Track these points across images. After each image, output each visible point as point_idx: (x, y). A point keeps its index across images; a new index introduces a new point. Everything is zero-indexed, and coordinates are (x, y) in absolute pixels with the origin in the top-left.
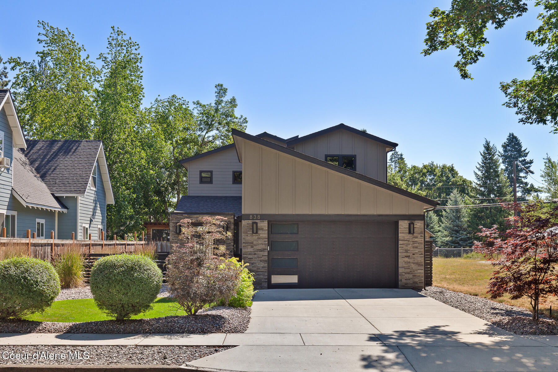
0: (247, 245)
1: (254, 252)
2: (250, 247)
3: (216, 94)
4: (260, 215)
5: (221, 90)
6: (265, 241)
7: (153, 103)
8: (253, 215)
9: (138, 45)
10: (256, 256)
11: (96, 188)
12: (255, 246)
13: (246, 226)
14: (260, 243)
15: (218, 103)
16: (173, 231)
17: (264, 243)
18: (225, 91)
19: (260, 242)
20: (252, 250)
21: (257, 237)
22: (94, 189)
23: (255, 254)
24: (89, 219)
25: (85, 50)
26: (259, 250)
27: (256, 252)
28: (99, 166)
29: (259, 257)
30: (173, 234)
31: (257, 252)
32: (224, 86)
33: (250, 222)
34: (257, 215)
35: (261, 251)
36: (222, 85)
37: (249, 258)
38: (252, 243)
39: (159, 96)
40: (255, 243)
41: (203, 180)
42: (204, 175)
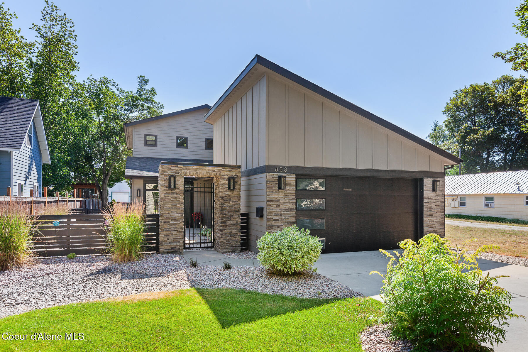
0: (271, 203)
1: (280, 212)
2: (275, 206)
3: (139, 83)
4: (286, 166)
5: (143, 81)
6: (293, 199)
7: (86, 81)
8: (279, 167)
9: (73, 23)
10: (282, 217)
11: (31, 146)
12: (282, 204)
13: (270, 180)
14: (287, 201)
15: (140, 91)
16: (164, 186)
17: (292, 201)
18: (147, 82)
19: (287, 200)
20: (278, 210)
21: (284, 194)
22: (30, 147)
23: (281, 215)
24: (24, 176)
25: (17, 18)
26: (286, 209)
27: (283, 213)
28: (35, 126)
29: (285, 218)
30: (165, 190)
31: (283, 212)
32: (146, 78)
33: (276, 175)
34: (284, 167)
35: (288, 210)
36: (144, 77)
37: (274, 220)
38: (278, 201)
39: (91, 75)
40: (281, 201)
41: (149, 143)
42: (148, 138)
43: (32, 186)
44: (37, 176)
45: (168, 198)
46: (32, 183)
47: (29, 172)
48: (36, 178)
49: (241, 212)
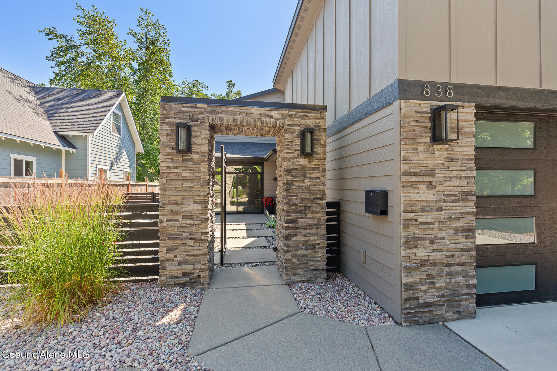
0: (414, 179)
1: (437, 201)
2: (424, 186)
3: (227, 87)
4: (451, 84)
5: (231, 85)
6: (469, 169)
7: (181, 84)
8: (434, 85)
9: (165, 29)
10: (443, 215)
11: (120, 134)
12: (441, 183)
13: (411, 119)
14: (455, 173)
15: (228, 94)
16: (167, 146)
17: (466, 174)
18: (233, 85)
19: (455, 170)
20: (431, 198)
21: (445, 154)
22: (119, 136)
23: (439, 209)
24: (110, 162)
26: (451, 195)
27: (443, 204)
28: (125, 117)
29: (450, 219)
30: (169, 154)
31: (445, 201)
32: (233, 82)
33: (426, 106)
34: (445, 86)
35: (455, 198)
36: (231, 81)
37: (422, 224)
38: (432, 174)
39: (185, 79)
40: (440, 173)
43: (122, 172)
44: (129, 163)
45: (176, 170)
46: (122, 169)
47: (116, 159)
48: (129, 165)
49: (328, 200)
